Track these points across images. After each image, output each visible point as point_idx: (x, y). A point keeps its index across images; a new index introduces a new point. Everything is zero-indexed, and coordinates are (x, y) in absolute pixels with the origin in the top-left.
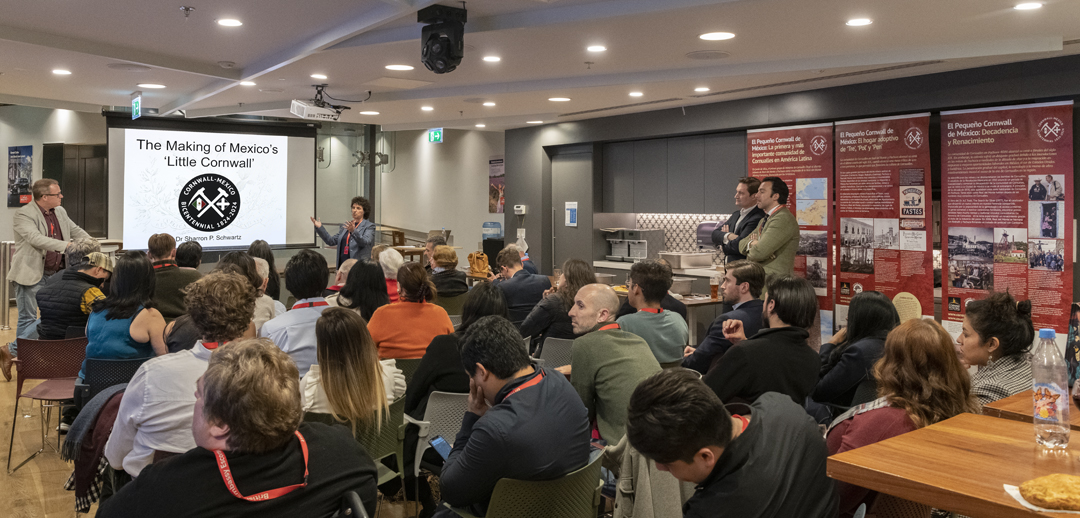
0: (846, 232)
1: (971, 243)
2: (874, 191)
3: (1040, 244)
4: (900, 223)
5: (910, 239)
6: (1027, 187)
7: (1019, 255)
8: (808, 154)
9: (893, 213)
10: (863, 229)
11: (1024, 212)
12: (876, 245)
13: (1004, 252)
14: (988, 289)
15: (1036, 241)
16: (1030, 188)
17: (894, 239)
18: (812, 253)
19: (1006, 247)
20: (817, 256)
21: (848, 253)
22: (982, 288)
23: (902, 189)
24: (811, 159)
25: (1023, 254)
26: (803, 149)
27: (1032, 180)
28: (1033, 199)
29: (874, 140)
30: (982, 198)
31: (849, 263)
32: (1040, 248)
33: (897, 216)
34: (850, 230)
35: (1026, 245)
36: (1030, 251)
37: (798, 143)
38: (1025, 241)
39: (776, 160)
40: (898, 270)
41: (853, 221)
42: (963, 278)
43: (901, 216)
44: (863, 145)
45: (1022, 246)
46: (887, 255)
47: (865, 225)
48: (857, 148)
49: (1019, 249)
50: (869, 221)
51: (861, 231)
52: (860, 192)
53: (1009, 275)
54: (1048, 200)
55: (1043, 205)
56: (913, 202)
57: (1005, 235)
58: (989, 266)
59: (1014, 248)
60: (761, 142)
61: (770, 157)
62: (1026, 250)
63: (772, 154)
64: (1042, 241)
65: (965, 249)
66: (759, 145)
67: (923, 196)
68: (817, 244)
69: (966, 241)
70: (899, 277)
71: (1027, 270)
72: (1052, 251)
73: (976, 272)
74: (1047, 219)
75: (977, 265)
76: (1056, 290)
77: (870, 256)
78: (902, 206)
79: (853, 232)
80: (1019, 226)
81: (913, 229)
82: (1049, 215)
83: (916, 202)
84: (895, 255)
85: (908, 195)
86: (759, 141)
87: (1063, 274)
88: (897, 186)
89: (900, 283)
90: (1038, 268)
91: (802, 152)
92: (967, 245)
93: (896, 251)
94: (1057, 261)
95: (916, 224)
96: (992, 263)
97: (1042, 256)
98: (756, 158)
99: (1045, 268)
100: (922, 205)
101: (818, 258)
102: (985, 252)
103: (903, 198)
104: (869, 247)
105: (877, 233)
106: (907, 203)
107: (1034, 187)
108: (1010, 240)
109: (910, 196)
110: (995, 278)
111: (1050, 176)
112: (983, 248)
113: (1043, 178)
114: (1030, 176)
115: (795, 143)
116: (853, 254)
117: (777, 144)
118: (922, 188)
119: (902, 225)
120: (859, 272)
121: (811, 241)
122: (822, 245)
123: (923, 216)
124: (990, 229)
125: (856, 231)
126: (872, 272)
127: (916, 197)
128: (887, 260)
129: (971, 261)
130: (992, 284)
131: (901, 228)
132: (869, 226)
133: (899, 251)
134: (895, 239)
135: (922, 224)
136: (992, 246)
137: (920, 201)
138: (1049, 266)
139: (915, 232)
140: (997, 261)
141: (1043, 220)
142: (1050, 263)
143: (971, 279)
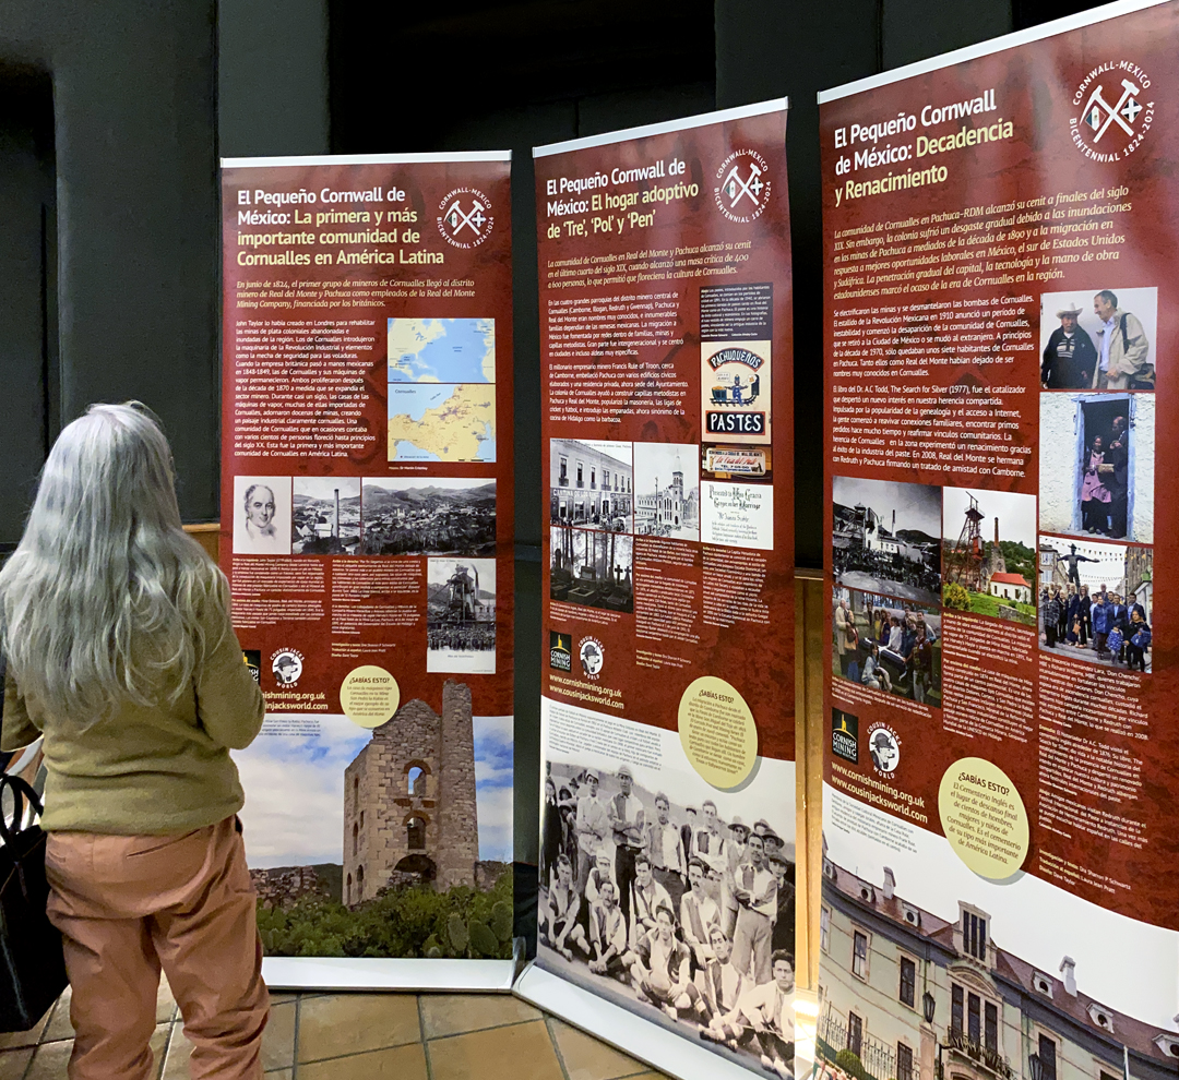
0: (563, 481)
1: (884, 534)
2: (633, 359)
3: (1075, 559)
4: (702, 458)
5: (727, 510)
6: (1036, 340)
7: (1011, 590)
8: (432, 241)
9: (682, 427)
10: (606, 475)
11: (1028, 434)
12: (638, 523)
13: (968, 576)
14: (929, 701)
15: (1063, 545)
16: (1044, 344)
17: (686, 509)
18: (446, 548)
19: (976, 556)
20: (466, 553)
21: (568, 546)
22: (911, 696)
23: (708, 349)
24: (440, 259)
25: (1025, 591)
26: (414, 227)
27: (1053, 308)
28: (1056, 384)
29: (632, 199)
30: (911, 381)
31: (569, 575)
32: (1074, 574)
33: (694, 438)
34: (572, 476)
35: (1032, 557)
36: (1045, 580)
37: (397, 206)
38: (1030, 544)
39: (320, 259)
40: (697, 604)
41: (580, 449)
42: (865, 650)
43: (707, 437)
44: (604, 214)
45: (1021, 561)
46: (669, 558)
47: (610, 460)
48: (589, 227)
49: (1012, 569)
50: (619, 450)
51: (599, 481)
52: (597, 360)
53: (984, 662)
54: (1102, 388)
55: (1085, 406)
56: (737, 391)
57: (974, 515)
58: (932, 621)
59: (998, 563)
60: (268, 198)
61: (298, 249)
62: (1033, 575)
63: (307, 239)
64: (1084, 548)
65: (871, 555)
66: (262, 208)
67: (765, 373)
68: (463, 519)
69: (872, 527)
70: (698, 626)
71: (1035, 651)
72: (1111, 588)
73: (895, 632)
74: (1096, 461)
75: (898, 613)
76: (1124, 743)
77: (623, 558)
78: (707, 405)
79: (580, 484)
80: (1014, 486)
81: (736, 479)
82: (1104, 447)
83: (746, 394)
84: (688, 557)
85: (724, 369)
86: (260, 195)
87: (1147, 683)
88: (694, 341)
89: (700, 647)
90: (1068, 650)
91: (412, 237)
92: (873, 541)
93: (691, 544)
94: (1129, 631)
95: (743, 463)
96: (939, 610)
97: (1080, 604)
98: (251, 250)
99: (1089, 655)
100: (763, 403)
101: (466, 562)
102: (918, 568)
103: (710, 380)
104: (620, 529)
105: (643, 488)
106: (719, 395)
107: (1057, 337)
108: (987, 535)
109: (731, 372)
110: (948, 668)
111: (1107, 295)
112: (913, 553)
113: (1083, 302)
114: (1046, 298)
115: (388, 206)
116: (579, 549)
117: (326, 209)
118: (762, 348)
119: (707, 465)
120: (597, 603)
121: (443, 509)
122: (479, 521)
123: (766, 439)
124: (930, 489)
125: (586, 479)
126: (628, 607)
127: (746, 375)
128: (668, 571)
129: (884, 596)
130: (938, 688)
131: (706, 475)
132: (622, 465)
133: (697, 546)
134: (690, 507)
135: (762, 462)
136: (938, 550)
137: (755, 388)
138: (1101, 648)
139: (743, 487)
140: (951, 607)
141: (1085, 469)
142: (1104, 636)
143: (885, 659)
